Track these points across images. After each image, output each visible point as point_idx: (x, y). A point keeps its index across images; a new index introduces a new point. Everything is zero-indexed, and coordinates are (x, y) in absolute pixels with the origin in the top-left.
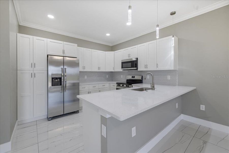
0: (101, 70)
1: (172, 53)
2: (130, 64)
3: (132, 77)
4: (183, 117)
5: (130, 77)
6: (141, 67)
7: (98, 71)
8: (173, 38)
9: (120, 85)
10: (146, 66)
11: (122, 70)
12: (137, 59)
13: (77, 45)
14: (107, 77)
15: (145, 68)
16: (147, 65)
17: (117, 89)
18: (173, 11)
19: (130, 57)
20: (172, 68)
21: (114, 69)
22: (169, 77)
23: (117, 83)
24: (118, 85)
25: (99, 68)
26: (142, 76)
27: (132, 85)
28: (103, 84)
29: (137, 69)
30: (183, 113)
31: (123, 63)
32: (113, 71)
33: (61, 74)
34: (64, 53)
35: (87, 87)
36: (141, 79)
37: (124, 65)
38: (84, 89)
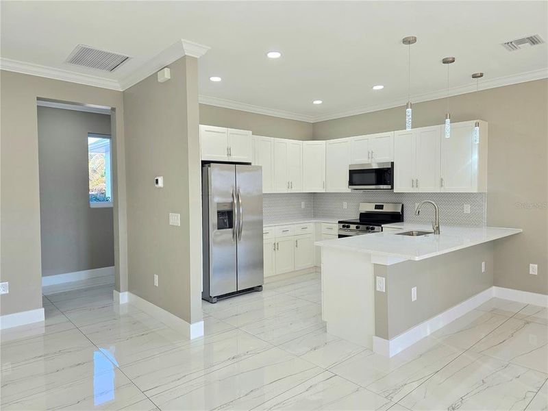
0: (295, 190)
1: (475, 157)
3: (377, 207)
4: (495, 291)
5: (370, 208)
6: (401, 183)
7: (285, 191)
8: (477, 129)
9: (348, 227)
10: (415, 183)
11: (349, 191)
12: (392, 163)
13: (251, 132)
14: (303, 206)
15: (413, 186)
16: (417, 180)
17: (340, 236)
18: (478, 72)
19: (372, 158)
20: (474, 190)
21: (324, 186)
22: (467, 209)
23: (340, 222)
24: (344, 226)
25: (290, 185)
26: (403, 205)
27: (383, 226)
28: (302, 225)
29: (392, 188)
30: (496, 282)
31: (352, 173)
32: (323, 191)
33: (232, 203)
34: (229, 155)
35: (272, 232)
36: (400, 211)
37: (355, 176)
38: (265, 237)
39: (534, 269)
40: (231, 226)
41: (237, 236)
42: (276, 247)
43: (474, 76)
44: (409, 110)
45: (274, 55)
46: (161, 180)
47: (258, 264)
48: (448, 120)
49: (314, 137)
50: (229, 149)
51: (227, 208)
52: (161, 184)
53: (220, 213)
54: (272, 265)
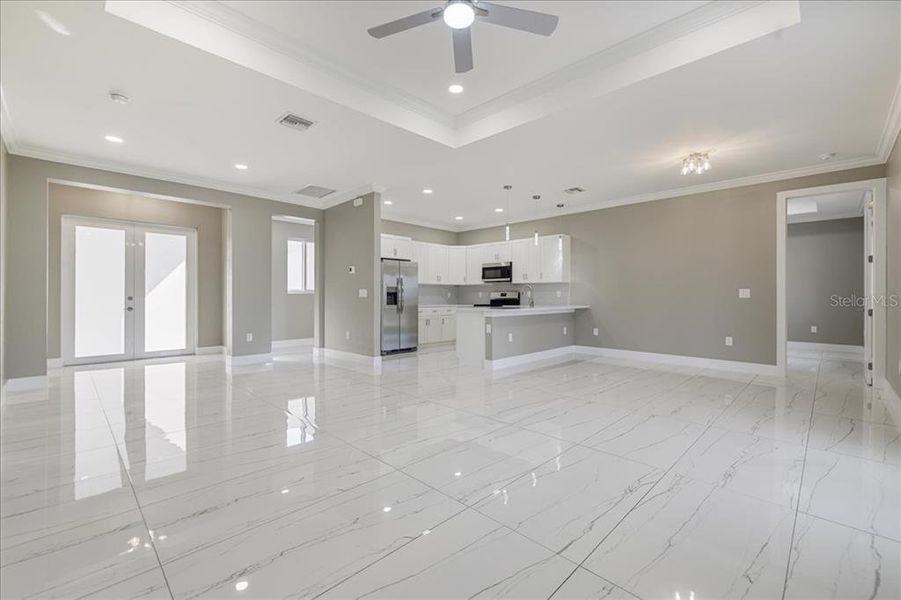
0: (442, 283)
1: (561, 258)
2: (499, 271)
3: (502, 295)
5: (497, 296)
6: (517, 278)
7: (435, 282)
8: (560, 240)
10: (525, 276)
11: (482, 283)
12: (511, 263)
14: (449, 295)
15: (524, 279)
16: (527, 274)
18: (560, 203)
19: (498, 259)
20: (560, 281)
21: (465, 279)
22: (559, 293)
23: (475, 306)
25: (439, 278)
26: (519, 293)
28: (448, 308)
29: (511, 281)
31: (484, 269)
32: (464, 284)
33: (396, 288)
34: (395, 254)
35: (424, 312)
36: (517, 297)
37: (487, 272)
38: (419, 314)
39: (596, 332)
40: (396, 303)
41: (400, 310)
42: (428, 322)
43: (558, 206)
44: (508, 228)
45: (428, 191)
46: (353, 268)
47: (414, 329)
48: (536, 235)
49: (458, 243)
50: (395, 250)
51: (393, 291)
52: (353, 271)
53: (389, 294)
54: (425, 335)
